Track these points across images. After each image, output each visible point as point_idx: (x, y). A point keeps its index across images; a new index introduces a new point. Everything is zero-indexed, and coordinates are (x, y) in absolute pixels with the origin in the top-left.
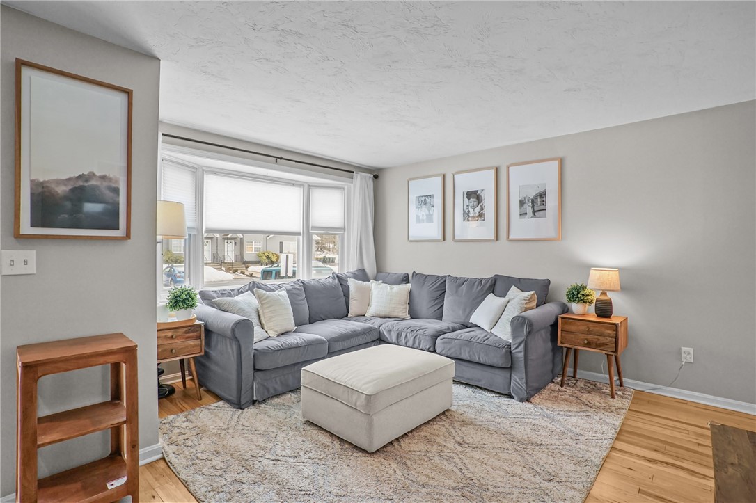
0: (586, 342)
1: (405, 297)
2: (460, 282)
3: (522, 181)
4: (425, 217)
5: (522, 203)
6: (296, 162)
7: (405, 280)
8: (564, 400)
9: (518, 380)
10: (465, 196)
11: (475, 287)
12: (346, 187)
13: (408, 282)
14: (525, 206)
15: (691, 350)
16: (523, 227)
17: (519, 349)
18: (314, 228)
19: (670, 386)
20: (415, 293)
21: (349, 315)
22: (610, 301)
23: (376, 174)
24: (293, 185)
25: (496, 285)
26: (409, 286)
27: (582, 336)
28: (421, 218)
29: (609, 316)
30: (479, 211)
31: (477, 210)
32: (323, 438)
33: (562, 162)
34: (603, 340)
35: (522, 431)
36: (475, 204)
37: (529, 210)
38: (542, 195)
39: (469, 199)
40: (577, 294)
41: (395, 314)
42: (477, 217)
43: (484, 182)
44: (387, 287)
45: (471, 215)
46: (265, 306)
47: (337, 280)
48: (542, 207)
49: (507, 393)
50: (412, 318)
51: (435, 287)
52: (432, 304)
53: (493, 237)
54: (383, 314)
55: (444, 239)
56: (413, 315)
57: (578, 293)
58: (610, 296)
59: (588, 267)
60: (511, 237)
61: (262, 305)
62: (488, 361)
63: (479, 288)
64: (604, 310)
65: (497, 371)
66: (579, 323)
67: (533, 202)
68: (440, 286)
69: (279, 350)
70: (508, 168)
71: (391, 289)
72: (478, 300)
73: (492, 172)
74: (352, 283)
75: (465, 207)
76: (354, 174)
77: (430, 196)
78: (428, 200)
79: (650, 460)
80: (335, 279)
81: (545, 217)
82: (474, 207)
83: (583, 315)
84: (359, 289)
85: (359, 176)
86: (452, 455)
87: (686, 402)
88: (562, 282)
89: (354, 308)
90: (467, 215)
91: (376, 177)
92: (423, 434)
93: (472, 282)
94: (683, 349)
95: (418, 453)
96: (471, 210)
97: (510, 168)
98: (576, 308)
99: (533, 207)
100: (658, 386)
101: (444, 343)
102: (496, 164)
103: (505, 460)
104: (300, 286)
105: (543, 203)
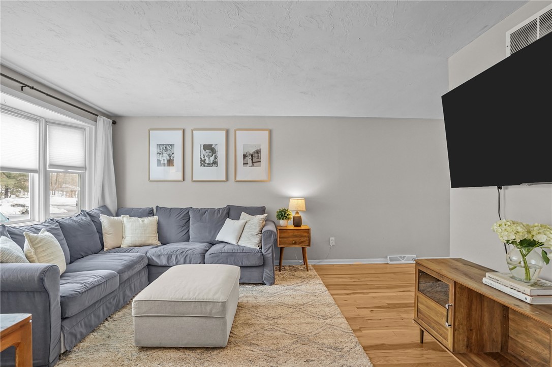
0: (294, 242)
1: (155, 227)
2: (202, 212)
3: (246, 141)
4: (166, 162)
5: (245, 156)
6: (47, 95)
7: (151, 214)
8: (289, 278)
9: (267, 272)
10: (202, 147)
11: (216, 215)
12: (87, 129)
13: (153, 216)
14: (247, 158)
15: (333, 238)
16: (246, 172)
17: (268, 252)
18: (52, 166)
19: (326, 259)
20: (163, 222)
21: (105, 249)
22: (300, 217)
23: (115, 120)
24: (29, 118)
25: (231, 212)
26: (156, 218)
27: (291, 239)
28: (162, 162)
29: (300, 226)
30: (213, 159)
31: (212, 159)
32: (173, 354)
33: (271, 132)
34: (302, 239)
35: (288, 300)
36: (210, 154)
37: (250, 161)
38: (258, 152)
39: (205, 150)
40: (283, 215)
41: (150, 242)
42: (212, 164)
43: (217, 139)
44: (138, 221)
45: (207, 162)
46: (39, 250)
47: (88, 217)
48: (258, 160)
49: (261, 282)
50: (163, 244)
51: (181, 217)
52: (180, 230)
53: (224, 178)
54: (139, 243)
55: (184, 180)
56: (163, 241)
57: (285, 214)
58: (300, 214)
59: (289, 198)
60: (238, 179)
61: (36, 249)
62: (249, 264)
63: (219, 215)
64: (297, 222)
65: (254, 269)
66: (289, 231)
67: (252, 156)
68: (185, 216)
69: (85, 291)
70: (235, 131)
71: (143, 221)
72: (220, 224)
73: (224, 133)
74: (104, 219)
75: (202, 156)
76: (98, 117)
77: (171, 145)
78: (168, 148)
79: (348, 294)
80: (86, 216)
81: (260, 166)
82: (209, 157)
83: (286, 227)
84: (113, 224)
85: (102, 120)
86: (272, 327)
87: (333, 265)
88: (274, 208)
89: (109, 242)
90: (203, 163)
91: (114, 123)
92: (240, 322)
93: (213, 212)
94: (331, 238)
95: (252, 334)
96: (207, 159)
97: (237, 131)
98: (282, 223)
99: (252, 159)
100: (321, 260)
101: (212, 257)
102: (227, 127)
103: (299, 318)
104: (57, 226)
105: (259, 157)
